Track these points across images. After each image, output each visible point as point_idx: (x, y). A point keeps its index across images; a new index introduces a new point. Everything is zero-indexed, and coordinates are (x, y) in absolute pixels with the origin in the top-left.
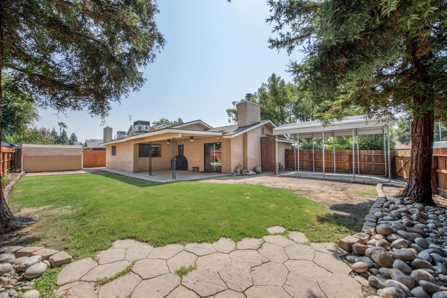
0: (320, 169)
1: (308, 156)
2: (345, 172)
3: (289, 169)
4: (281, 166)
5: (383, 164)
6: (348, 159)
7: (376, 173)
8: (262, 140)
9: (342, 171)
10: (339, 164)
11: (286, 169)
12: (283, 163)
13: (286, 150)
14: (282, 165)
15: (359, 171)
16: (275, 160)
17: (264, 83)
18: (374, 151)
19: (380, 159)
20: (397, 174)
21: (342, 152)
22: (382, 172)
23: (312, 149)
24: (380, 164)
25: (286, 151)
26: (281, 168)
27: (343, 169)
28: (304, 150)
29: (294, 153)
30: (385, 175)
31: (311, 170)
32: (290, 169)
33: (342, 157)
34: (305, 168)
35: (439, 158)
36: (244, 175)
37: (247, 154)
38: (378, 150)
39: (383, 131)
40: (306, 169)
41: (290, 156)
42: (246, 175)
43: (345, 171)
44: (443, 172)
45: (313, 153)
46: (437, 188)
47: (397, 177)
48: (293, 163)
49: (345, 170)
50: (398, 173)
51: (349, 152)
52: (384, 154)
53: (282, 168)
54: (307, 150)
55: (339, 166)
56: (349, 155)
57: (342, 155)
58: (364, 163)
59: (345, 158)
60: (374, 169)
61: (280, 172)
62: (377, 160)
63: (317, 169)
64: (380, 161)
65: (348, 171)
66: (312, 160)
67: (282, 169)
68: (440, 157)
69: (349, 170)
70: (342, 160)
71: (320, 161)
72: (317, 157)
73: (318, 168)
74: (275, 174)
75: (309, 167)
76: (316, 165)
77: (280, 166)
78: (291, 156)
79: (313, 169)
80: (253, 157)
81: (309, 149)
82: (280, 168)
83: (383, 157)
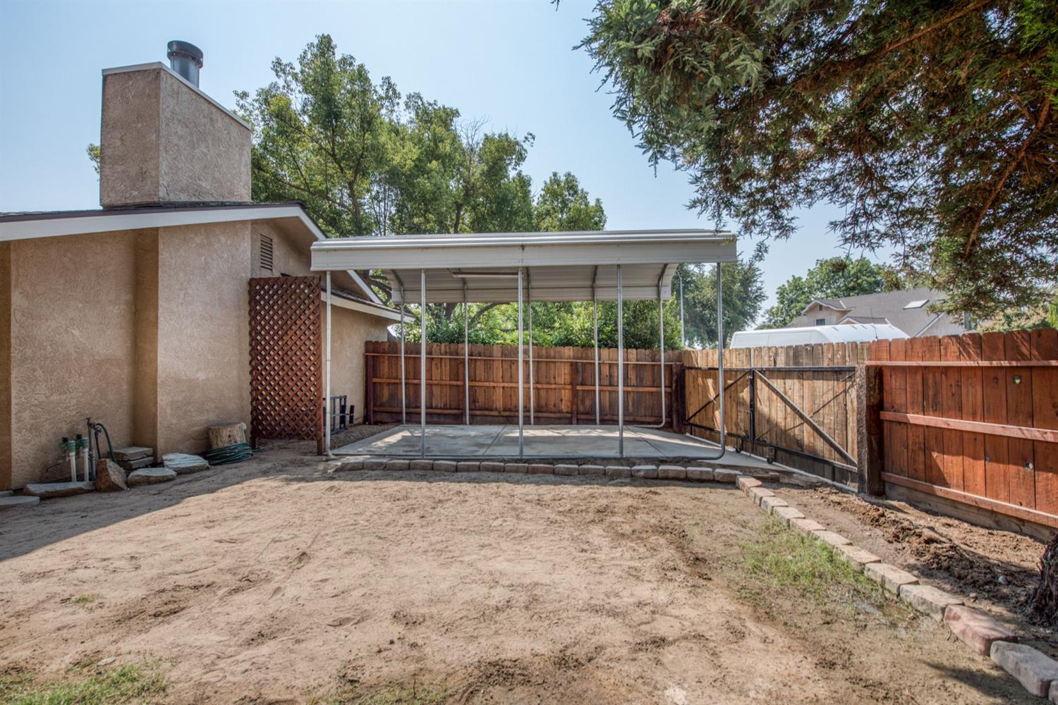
0: (486, 413)
1: (446, 369)
2: (560, 418)
3: (379, 418)
4: (348, 411)
5: (654, 389)
6: (568, 378)
7: (639, 419)
8: (258, 292)
9: (552, 415)
10: (543, 393)
11: (366, 420)
12: (356, 399)
13: (367, 343)
14: (352, 408)
15: (598, 414)
16: (319, 388)
17: (284, 62)
18: (634, 351)
19: (647, 376)
20: (690, 419)
21: (552, 353)
22: (652, 416)
23: (463, 342)
24: (649, 392)
25: (371, 348)
26: (348, 418)
27: (554, 409)
28: (435, 345)
29: (398, 358)
30: (661, 423)
31: (458, 419)
32: (385, 417)
33: (552, 372)
34: (438, 411)
35: (886, 373)
36: (114, 488)
37: (154, 360)
38: (643, 351)
39: (659, 294)
40: (439, 415)
41: (385, 368)
42: (131, 484)
43: (558, 415)
44: (912, 421)
45: (467, 358)
46: (880, 476)
47: (689, 427)
48: (394, 396)
49: (560, 412)
50: (694, 415)
51: (572, 354)
52: (660, 361)
53: (351, 418)
54: (443, 345)
55: (543, 402)
56: (572, 364)
57: (552, 365)
58: (609, 388)
59: (560, 375)
60: (633, 405)
61: (342, 436)
62: (641, 380)
63: (478, 413)
64: (648, 384)
65: (569, 415)
66: (460, 383)
67: (351, 421)
68: (894, 368)
69: (571, 413)
70: (552, 381)
71: (487, 384)
72: (478, 372)
73: (481, 409)
74: (320, 451)
75: (450, 409)
76: (473, 401)
77: (343, 408)
78: (386, 370)
79: (463, 414)
80: (202, 376)
81: (452, 342)
82: (343, 420)
83: (655, 368)
